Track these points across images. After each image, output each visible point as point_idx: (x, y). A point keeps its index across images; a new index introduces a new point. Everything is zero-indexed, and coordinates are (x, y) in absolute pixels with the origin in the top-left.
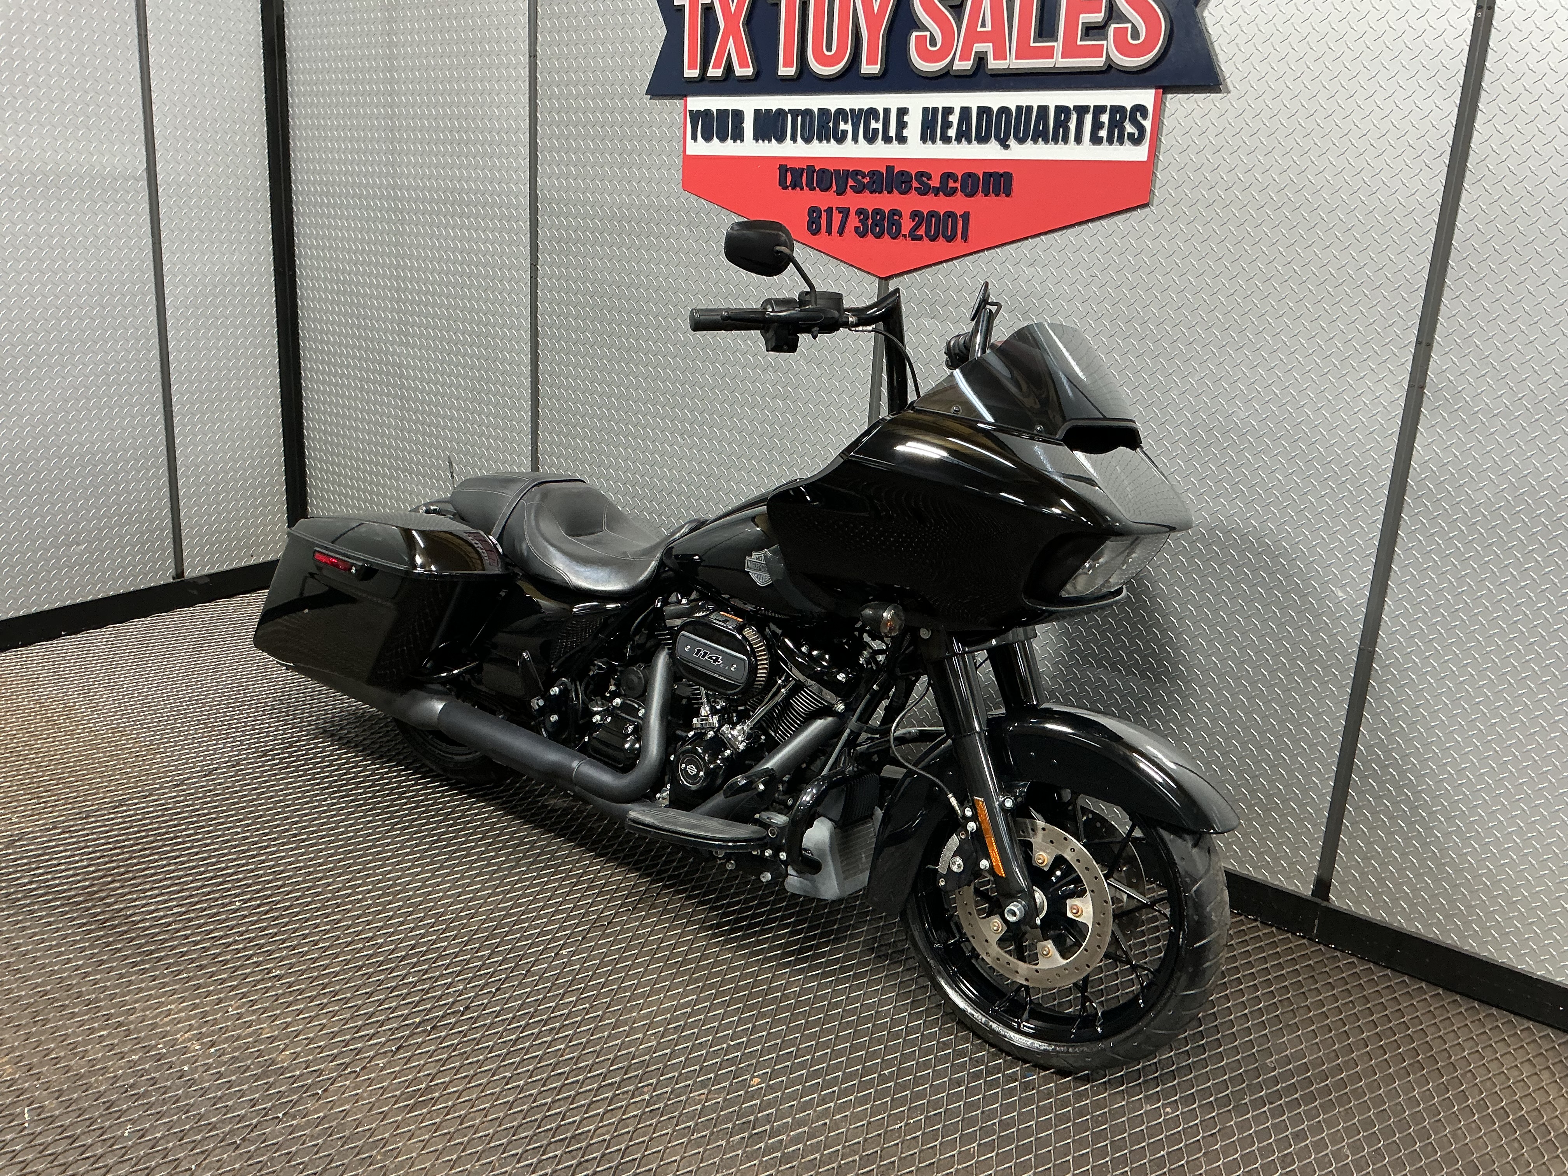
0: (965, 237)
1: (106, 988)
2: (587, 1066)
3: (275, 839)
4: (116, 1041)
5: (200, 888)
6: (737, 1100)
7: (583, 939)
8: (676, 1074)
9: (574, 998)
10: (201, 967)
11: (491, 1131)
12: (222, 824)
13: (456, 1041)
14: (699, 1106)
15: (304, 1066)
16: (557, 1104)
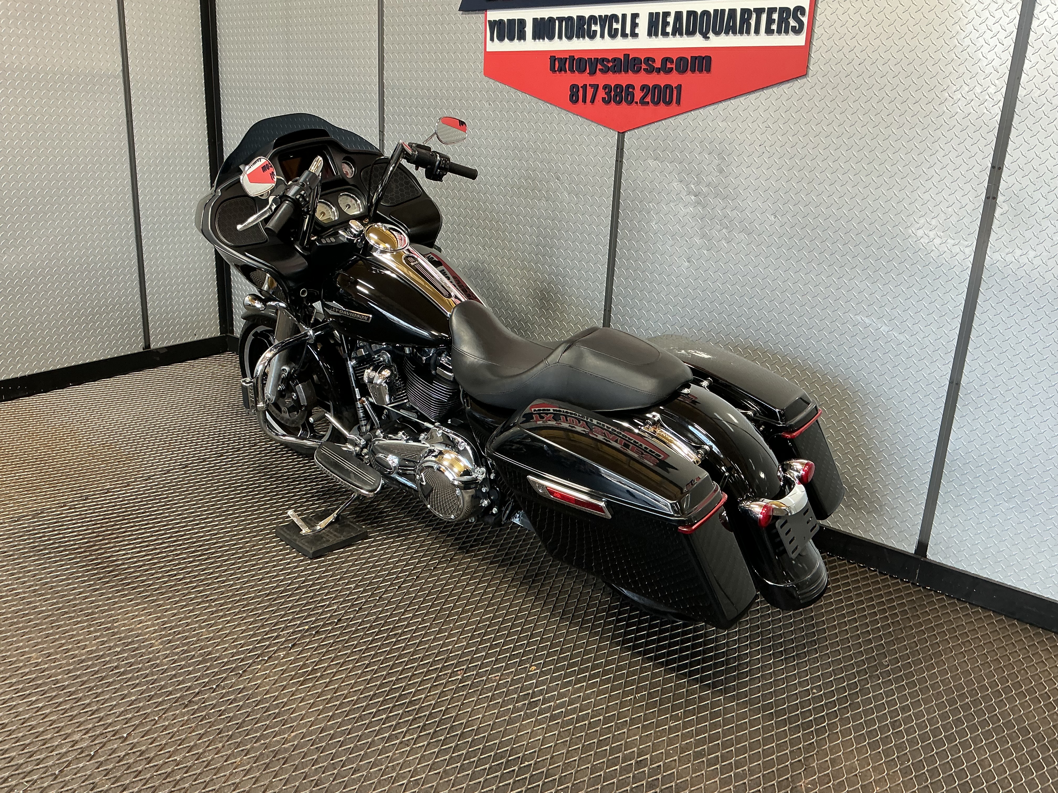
0: (678, 102)
1: (99, 606)
2: (420, 657)
3: (212, 514)
4: (105, 639)
5: (161, 544)
6: (520, 680)
7: (417, 577)
8: (479, 663)
9: (411, 615)
10: (163, 594)
11: (355, 698)
12: (176, 504)
13: (332, 641)
14: (495, 684)
15: (231, 656)
16: (400, 681)
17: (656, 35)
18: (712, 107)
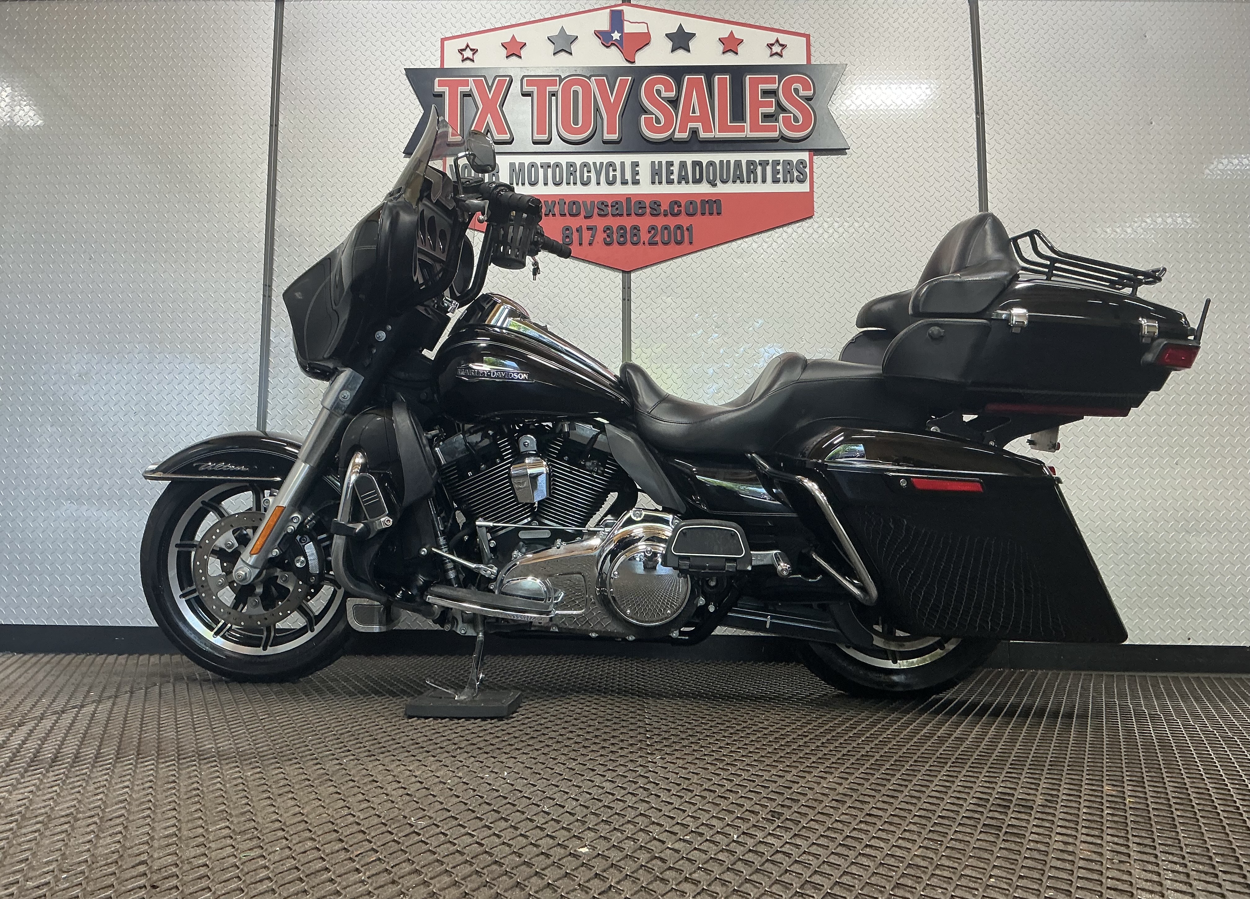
0: (690, 241)
17: (660, 183)
18: (727, 245)
